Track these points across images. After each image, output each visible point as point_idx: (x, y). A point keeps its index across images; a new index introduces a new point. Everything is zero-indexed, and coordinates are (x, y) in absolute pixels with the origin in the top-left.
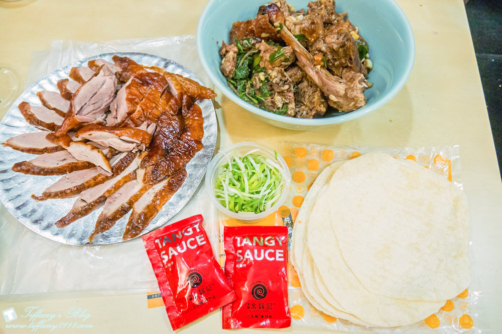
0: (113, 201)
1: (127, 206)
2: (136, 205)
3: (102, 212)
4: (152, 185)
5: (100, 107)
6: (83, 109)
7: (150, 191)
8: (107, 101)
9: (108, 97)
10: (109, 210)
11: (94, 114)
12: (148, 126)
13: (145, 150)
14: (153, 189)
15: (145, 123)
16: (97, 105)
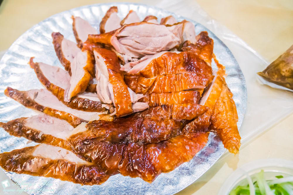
0: (43, 121)
1: (40, 136)
2: (43, 145)
3: (27, 118)
4: (70, 149)
5: (138, 49)
6: (126, 38)
7: (64, 151)
8: (148, 50)
9: (152, 49)
10: (31, 122)
11: (129, 49)
12: (141, 100)
13: (112, 116)
14: (68, 153)
15: (141, 96)
16: (137, 46)
